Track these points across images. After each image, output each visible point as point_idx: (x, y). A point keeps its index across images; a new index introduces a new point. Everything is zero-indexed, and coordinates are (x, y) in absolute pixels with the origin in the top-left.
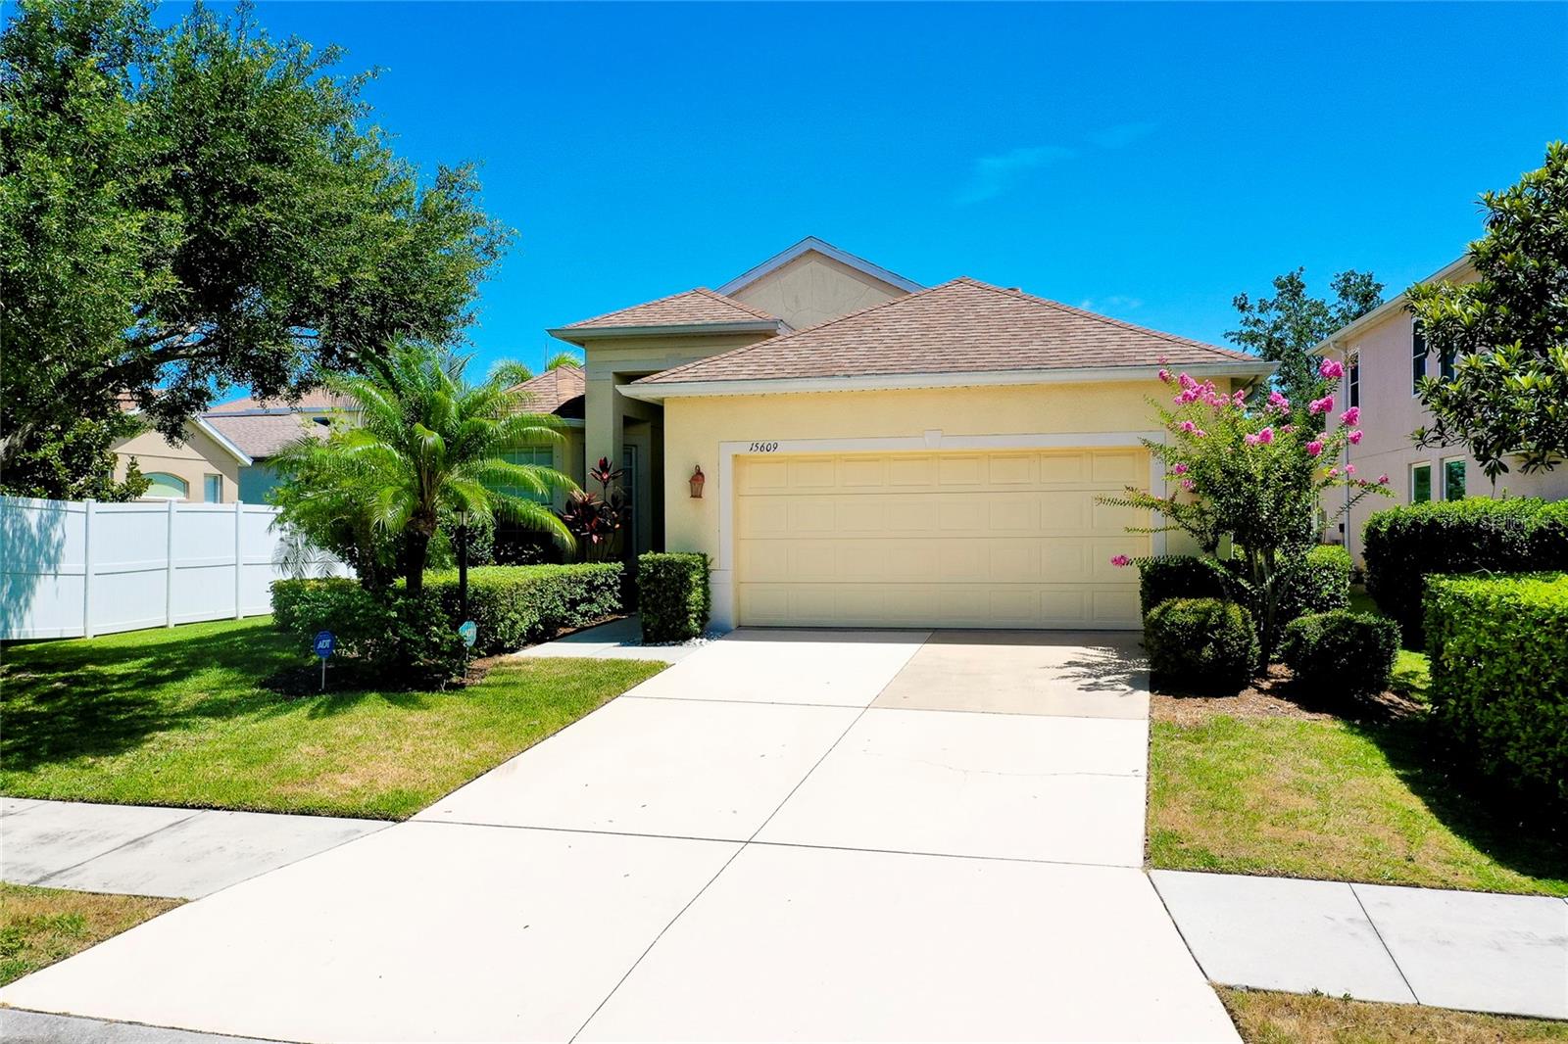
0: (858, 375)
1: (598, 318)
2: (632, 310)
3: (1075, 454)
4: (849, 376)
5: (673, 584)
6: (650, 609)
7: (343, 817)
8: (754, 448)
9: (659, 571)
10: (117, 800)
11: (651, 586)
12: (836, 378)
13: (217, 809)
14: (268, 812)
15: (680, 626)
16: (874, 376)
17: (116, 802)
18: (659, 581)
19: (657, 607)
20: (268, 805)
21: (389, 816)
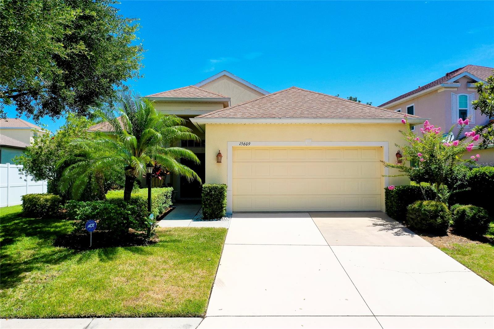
0: (284, 118)
1: (157, 94)
2: (169, 92)
3: (356, 149)
4: (280, 118)
5: (217, 196)
6: (207, 206)
7: (171, 317)
8: (241, 144)
9: (212, 191)
10: (38, 316)
11: (208, 197)
12: (275, 119)
13: (99, 317)
14: (129, 317)
15: (220, 212)
16: (290, 118)
17: (38, 317)
18: (211, 196)
19: (210, 205)
20: (128, 313)
21: (196, 315)
